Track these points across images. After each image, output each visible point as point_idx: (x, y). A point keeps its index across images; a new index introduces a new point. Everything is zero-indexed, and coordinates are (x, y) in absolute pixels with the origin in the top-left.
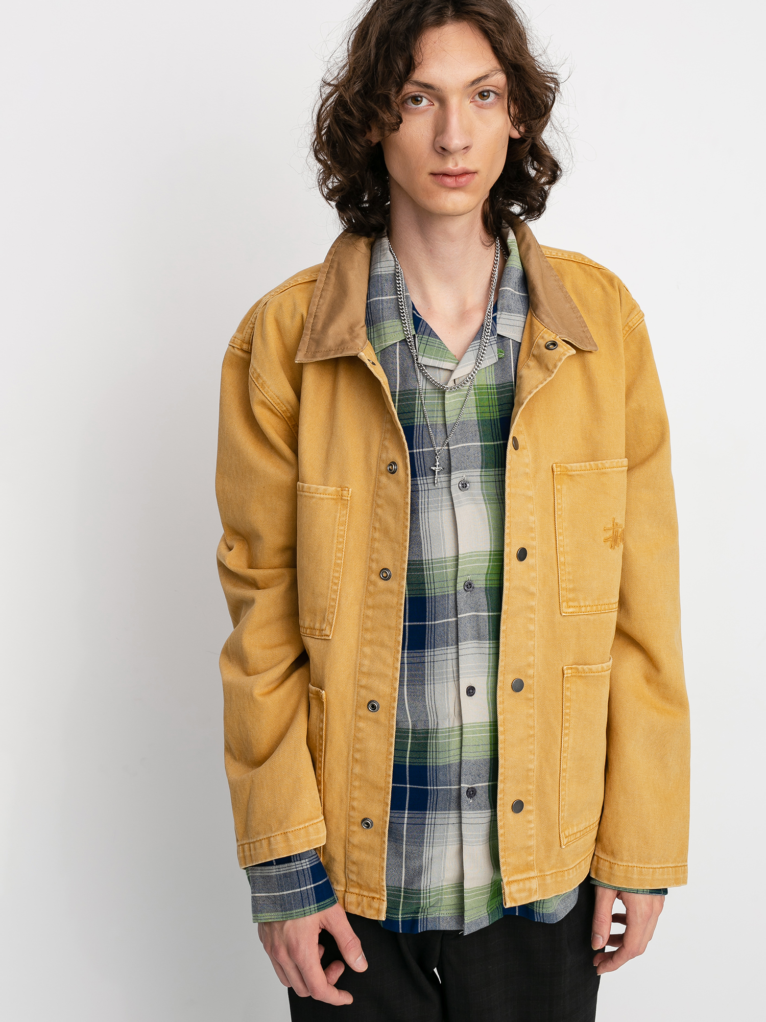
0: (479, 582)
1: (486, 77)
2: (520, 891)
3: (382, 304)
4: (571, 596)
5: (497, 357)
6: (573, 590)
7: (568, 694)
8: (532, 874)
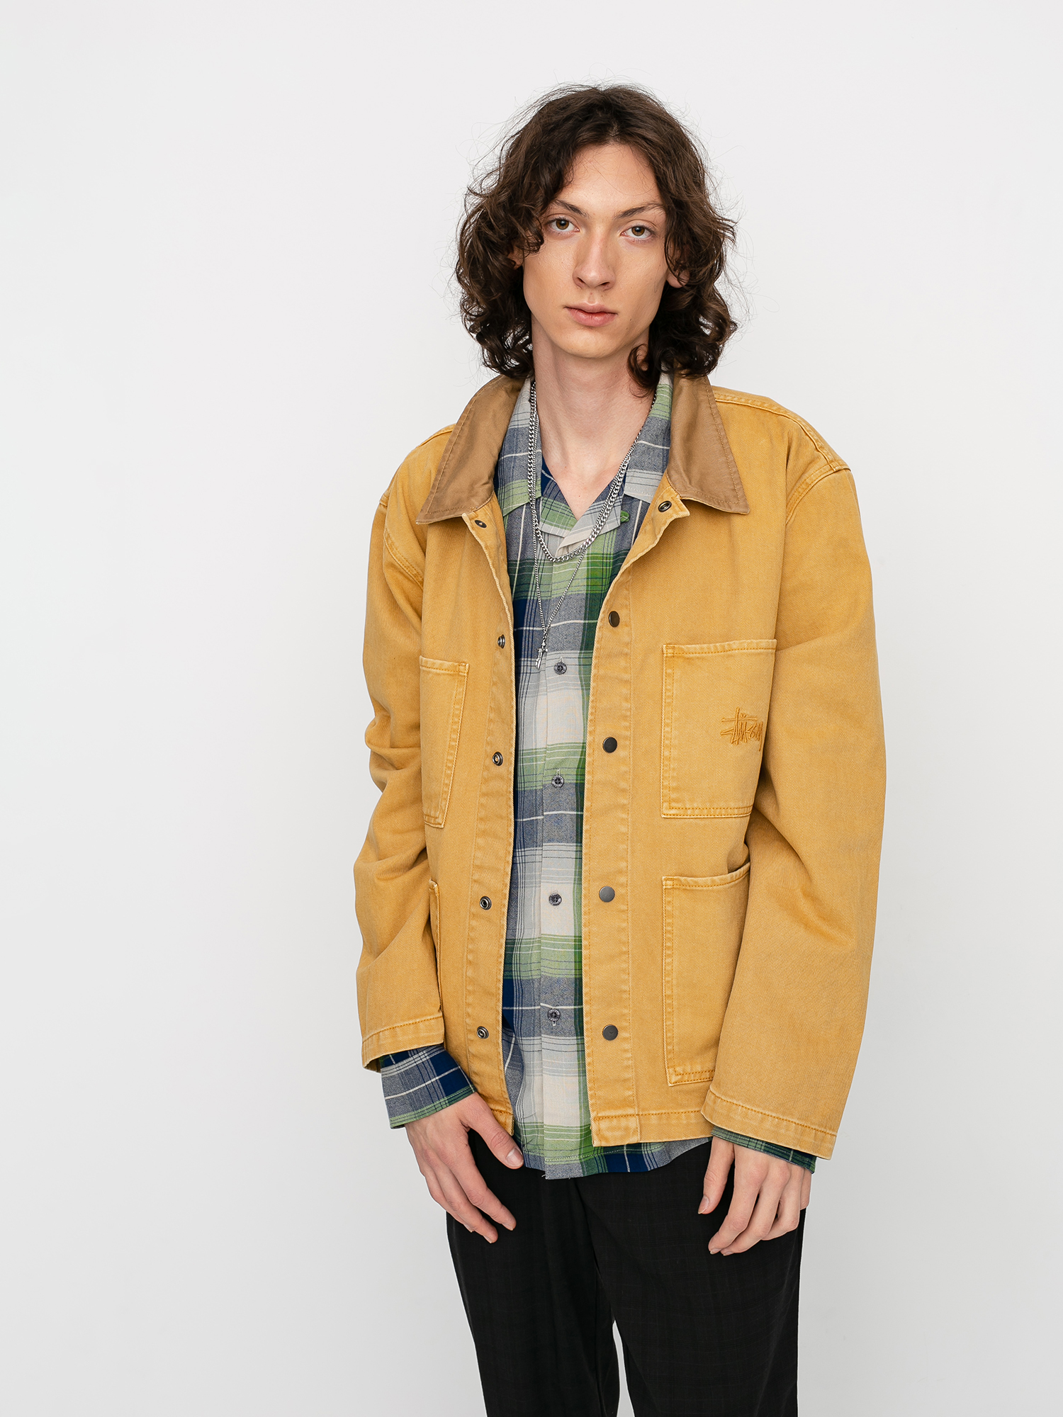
0: (570, 777)
1: (641, 209)
2: (612, 1129)
3: (515, 462)
4: (674, 796)
5: (619, 521)
6: (676, 789)
7: (669, 908)
8: (630, 1111)
